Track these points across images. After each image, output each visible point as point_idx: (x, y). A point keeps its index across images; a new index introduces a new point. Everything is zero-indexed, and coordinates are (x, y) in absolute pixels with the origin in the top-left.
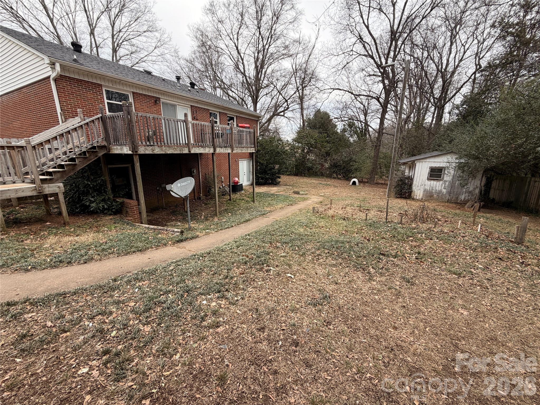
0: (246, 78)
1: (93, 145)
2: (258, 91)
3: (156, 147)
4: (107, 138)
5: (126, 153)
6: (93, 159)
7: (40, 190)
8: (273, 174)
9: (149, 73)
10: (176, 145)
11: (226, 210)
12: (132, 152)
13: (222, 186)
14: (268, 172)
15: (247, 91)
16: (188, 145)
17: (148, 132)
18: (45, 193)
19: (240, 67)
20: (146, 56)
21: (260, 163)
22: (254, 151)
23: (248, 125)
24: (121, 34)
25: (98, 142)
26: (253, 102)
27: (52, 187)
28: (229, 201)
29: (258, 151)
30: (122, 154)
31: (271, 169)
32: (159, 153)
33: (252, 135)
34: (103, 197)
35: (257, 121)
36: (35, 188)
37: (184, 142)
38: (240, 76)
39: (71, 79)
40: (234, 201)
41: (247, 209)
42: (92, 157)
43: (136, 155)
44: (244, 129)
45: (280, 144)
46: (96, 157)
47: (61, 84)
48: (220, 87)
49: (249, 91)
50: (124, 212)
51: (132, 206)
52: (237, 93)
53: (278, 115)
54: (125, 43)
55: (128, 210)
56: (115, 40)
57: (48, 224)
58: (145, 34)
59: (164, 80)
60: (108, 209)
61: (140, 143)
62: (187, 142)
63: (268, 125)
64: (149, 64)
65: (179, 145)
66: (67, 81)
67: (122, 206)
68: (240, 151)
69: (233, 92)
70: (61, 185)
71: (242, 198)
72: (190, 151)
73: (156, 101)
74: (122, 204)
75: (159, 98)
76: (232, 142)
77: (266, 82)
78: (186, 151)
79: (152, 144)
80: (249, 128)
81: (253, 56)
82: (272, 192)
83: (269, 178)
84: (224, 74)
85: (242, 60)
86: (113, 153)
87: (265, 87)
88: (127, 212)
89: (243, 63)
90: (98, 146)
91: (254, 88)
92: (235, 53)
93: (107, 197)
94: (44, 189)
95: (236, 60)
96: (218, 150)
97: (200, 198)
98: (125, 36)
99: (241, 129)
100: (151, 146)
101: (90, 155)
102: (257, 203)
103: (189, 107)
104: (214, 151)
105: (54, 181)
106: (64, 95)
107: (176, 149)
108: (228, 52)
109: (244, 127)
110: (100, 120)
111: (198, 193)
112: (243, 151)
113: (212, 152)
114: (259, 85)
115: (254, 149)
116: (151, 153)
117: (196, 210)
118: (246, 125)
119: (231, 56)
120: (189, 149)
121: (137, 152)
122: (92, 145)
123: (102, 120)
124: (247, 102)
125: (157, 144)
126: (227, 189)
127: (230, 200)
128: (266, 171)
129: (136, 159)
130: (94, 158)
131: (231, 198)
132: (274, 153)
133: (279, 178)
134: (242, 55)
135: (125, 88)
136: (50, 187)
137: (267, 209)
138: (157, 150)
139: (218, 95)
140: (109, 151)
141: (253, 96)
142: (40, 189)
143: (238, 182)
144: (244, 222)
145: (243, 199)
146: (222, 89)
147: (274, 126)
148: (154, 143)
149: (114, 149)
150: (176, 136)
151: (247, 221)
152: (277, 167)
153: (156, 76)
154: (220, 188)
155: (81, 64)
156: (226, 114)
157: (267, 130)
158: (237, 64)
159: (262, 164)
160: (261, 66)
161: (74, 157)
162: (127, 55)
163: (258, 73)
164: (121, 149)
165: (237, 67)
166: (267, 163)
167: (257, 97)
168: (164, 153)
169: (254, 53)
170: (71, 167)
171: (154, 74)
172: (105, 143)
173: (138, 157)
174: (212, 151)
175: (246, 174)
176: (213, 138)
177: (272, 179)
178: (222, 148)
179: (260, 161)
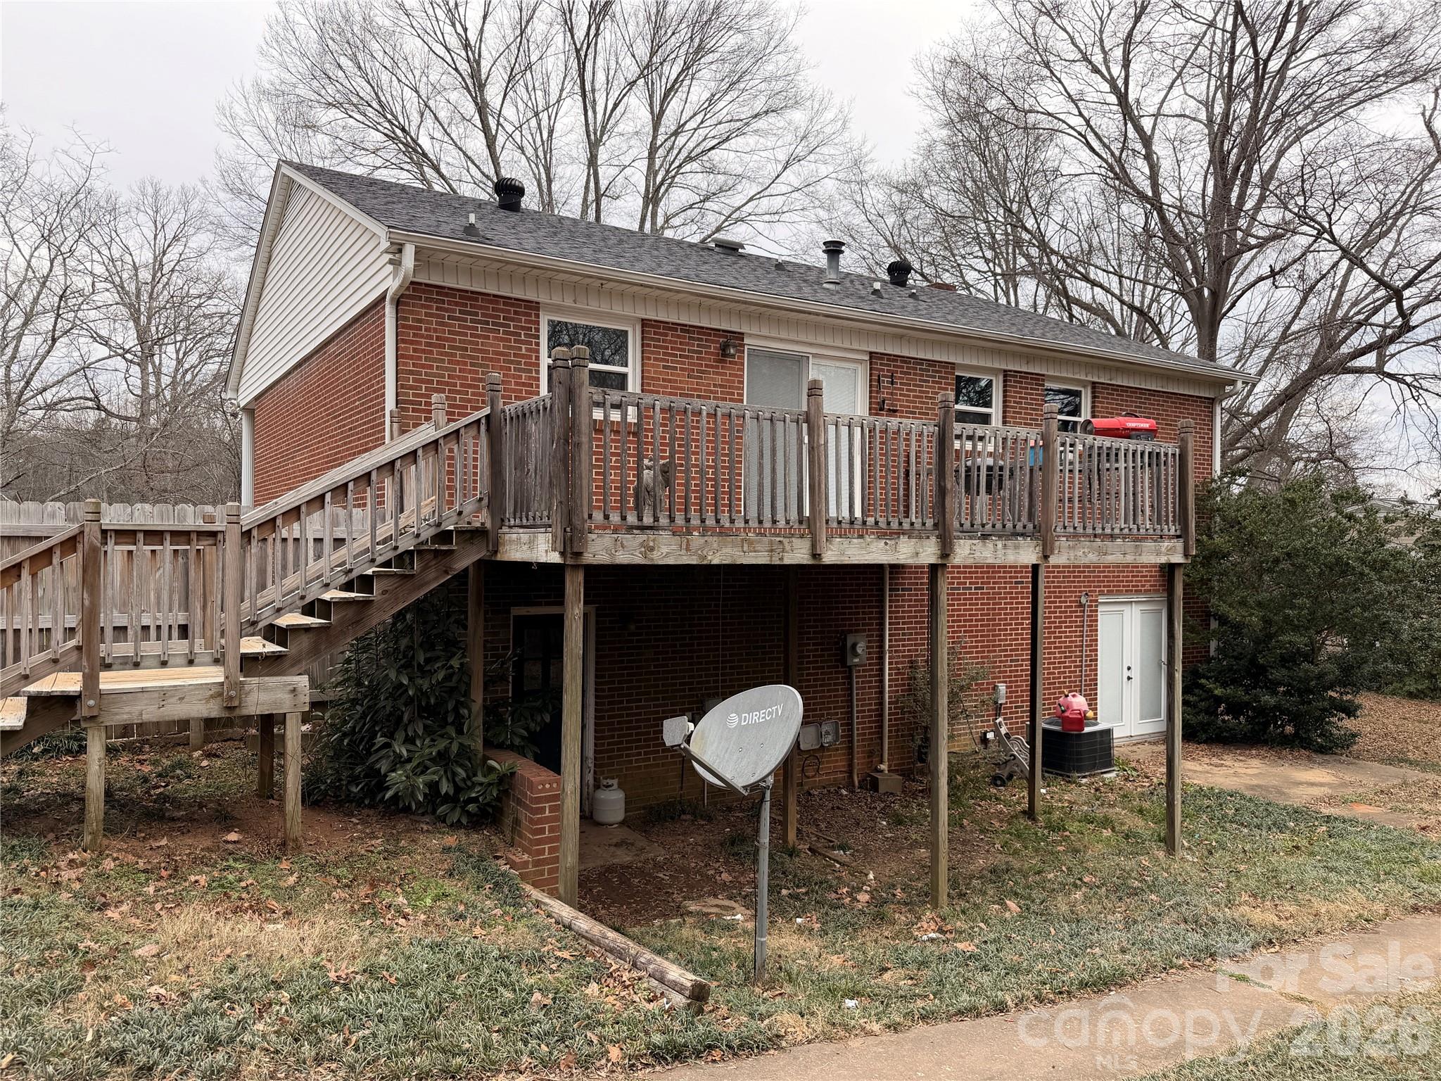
0: (1163, 219)
1: (443, 527)
2: (1223, 266)
3: (665, 536)
4: (494, 501)
5: (543, 559)
6: (434, 580)
7: (231, 698)
8: (1303, 690)
9: (731, 249)
10: (753, 524)
11: (996, 873)
12: (563, 554)
13: (997, 733)
14: (1276, 674)
15: (1167, 272)
16: (809, 526)
17: (639, 469)
18: (245, 712)
19: (1133, 173)
20: (751, 199)
21: (1223, 620)
22: (1178, 559)
23: (1145, 424)
24: (681, 140)
25: (460, 513)
26: (1197, 321)
27: (272, 689)
28: (1024, 822)
29: (1207, 558)
30: (531, 564)
31: (1290, 659)
32: (671, 561)
33: (1171, 471)
34: (442, 744)
35: (1212, 402)
36: (218, 689)
37: (794, 515)
38: (1134, 213)
39: (446, 295)
40: (1051, 827)
41: (1122, 889)
42: (431, 574)
43: (576, 567)
44: (1122, 444)
45: (1350, 517)
46: (446, 572)
47: (412, 312)
48: (1034, 271)
49: (1178, 271)
50: (508, 821)
51: (539, 800)
52: (1115, 288)
53: (1342, 368)
54: (687, 168)
55: (523, 814)
56: (658, 162)
57: (233, 836)
58: (761, 124)
59: (780, 266)
60: (451, 799)
61: (598, 516)
62: (807, 513)
63: (1282, 426)
64: (757, 225)
65: (767, 524)
66: (431, 300)
67: (505, 793)
68: (1092, 558)
69: (1094, 283)
70: (304, 681)
71: (1100, 813)
72: (815, 556)
73: (724, 348)
74: (506, 782)
75: (740, 336)
76: (1046, 510)
77: (1271, 215)
78: (798, 554)
79: (648, 520)
80: (1151, 433)
81: (1203, 116)
82: (1300, 796)
83: (1277, 707)
84: (1057, 214)
85: (1147, 141)
86: (506, 558)
87: (1267, 240)
88: (517, 822)
89: (1148, 157)
90: (460, 532)
91: (1202, 253)
92: (1110, 124)
93: (455, 748)
94: (248, 694)
95: (1115, 148)
96: (965, 552)
97: (874, 785)
98: (691, 145)
99: (1107, 442)
100: (643, 528)
101: (425, 568)
102: (1187, 860)
103: (860, 361)
104: (945, 555)
105: (287, 663)
106: (415, 350)
107: (750, 543)
108: (1076, 121)
109: (1126, 434)
110: (483, 428)
111: (870, 754)
112: (1110, 559)
113: (933, 560)
114: (1231, 238)
115: (1179, 545)
116: (638, 559)
117: (843, 847)
118: (1132, 423)
119: (1088, 136)
120: (814, 546)
121: (579, 554)
122: (439, 525)
123: (488, 430)
124: (1164, 328)
125: (672, 519)
126: (1019, 750)
127: (1030, 813)
128: (1263, 669)
129: (574, 586)
130: (436, 579)
131: (1039, 805)
132: (1313, 570)
133: (1350, 711)
134: (1147, 123)
135: (617, 309)
136: (266, 689)
137: (1257, 916)
138: (665, 550)
139: (1024, 304)
140: (496, 552)
141: (1199, 292)
142: (233, 693)
143: (1081, 720)
144: (1083, 985)
145: (1106, 822)
146: (1040, 279)
147: (1320, 427)
148: (656, 519)
149: (511, 541)
150: (761, 485)
151: (1102, 983)
152: (1335, 645)
153: (758, 257)
154: (984, 740)
155: (486, 240)
156: (1038, 379)
157: (1275, 445)
158: (1119, 160)
159: (1237, 628)
160: (1243, 149)
161: (370, 572)
162: (691, 207)
163: (1224, 186)
164: (531, 544)
165: (1118, 176)
166: (1267, 622)
167: (1218, 295)
168: (694, 561)
169: (1209, 105)
170: (350, 612)
171: (749, 250)
172: (483, 519)
173: (580, 577)
174: (928, 553)
175: (1136, 673)
176: (942, 492)
177: (1295, 718)
178: (985, 537)
179: (1224, 608)
